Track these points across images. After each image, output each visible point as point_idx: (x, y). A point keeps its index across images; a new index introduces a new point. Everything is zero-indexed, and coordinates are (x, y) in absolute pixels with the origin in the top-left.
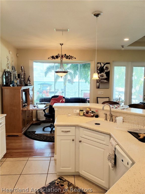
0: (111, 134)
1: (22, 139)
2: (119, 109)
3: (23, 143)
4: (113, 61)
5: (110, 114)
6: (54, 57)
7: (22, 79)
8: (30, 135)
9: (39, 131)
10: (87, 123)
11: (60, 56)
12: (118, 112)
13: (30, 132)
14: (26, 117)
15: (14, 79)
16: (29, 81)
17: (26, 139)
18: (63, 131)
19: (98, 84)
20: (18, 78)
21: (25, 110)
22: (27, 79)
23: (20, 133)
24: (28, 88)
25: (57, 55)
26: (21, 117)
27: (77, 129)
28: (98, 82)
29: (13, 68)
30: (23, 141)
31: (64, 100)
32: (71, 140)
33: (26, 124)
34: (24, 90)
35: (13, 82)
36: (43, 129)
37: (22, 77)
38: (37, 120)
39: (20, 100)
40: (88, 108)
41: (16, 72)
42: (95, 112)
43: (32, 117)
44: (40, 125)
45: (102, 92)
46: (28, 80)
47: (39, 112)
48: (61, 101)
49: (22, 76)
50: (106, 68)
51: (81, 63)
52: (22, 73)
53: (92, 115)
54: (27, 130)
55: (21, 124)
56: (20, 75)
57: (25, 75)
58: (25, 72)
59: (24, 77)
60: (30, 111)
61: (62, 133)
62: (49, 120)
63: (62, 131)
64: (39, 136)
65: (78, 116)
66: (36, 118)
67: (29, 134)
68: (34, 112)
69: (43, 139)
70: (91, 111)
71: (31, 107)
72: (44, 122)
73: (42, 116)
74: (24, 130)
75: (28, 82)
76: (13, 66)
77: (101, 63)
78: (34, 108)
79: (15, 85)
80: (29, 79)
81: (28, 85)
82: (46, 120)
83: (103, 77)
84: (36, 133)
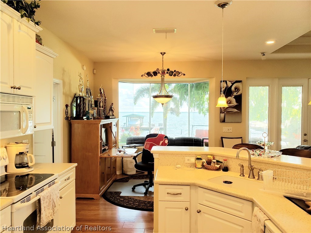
0: (255, 200)
1: (99, 204)
2: (265, 157)
3: (101, 212)
4: (247, 78)
5: (250, 166)
6: (151, 73)
7: (101, 108)
8: (113, 197)
9: (126, 192)
10: (209, 180)
11: (161, 72)
12: (263, 163)
13: (111, 193)
14: (107, 169)
15: (89, 107)
16: (112, 110)
17: (105, 204)
18: (170, 194)
19: (223, 115)
20: (95, 107)
21: (105, 158)
22: (108, 108)
23: (96, 194)
24: (110, 123)
25: (155, 70)
26: (98, 169)
27: (193, 191)
28: (223, 113)
29: (88, 91)
30: (102, 207)
31: (167, 142)
32: (182, 208)
33: (106, 179)
34: (104, 126)
35: (88, 113)
36: (132, 188)
37: (101, 105)
38: (123, 173)
39: (98, 142)
40: (210, 155)
41: (92, 96)
42: (222, 162)
43: (115, 168)
44: (127, 181)
45: (230, 128)
46: (110, 110)
47: (127, 161)
48: (161, 142)
49: (101, 103)
50: (236, 88)
51: (193, 81)
52: (102, 100)
53: (218, 166)
54: (107, 190)
55: (99, 179)
56: (99, 103)
57: (105, 102)
58: (105, 97)
59: (104, 106)
60: (113, 158)
61: (167, 196)
62: (141, 174)
63: (168, 193)
64: (126, 200)
65: (193, 169)
66: (121, 171)
67: (111, 197)
68: (119, 160)
69: (134, 205)
70: (215, 161)
71: (114, 153)
72: (133, 177)
73: (130, 168)
74: (103, 189)
75: (111, 113)
76: (87, 88)
77: (228, 82)
78: (120, 154)
79: (91, 117)
80: (111, 108)
81: (110, 117)
82: (137, 173)
83: (230, 103)
84: (121, 195)
